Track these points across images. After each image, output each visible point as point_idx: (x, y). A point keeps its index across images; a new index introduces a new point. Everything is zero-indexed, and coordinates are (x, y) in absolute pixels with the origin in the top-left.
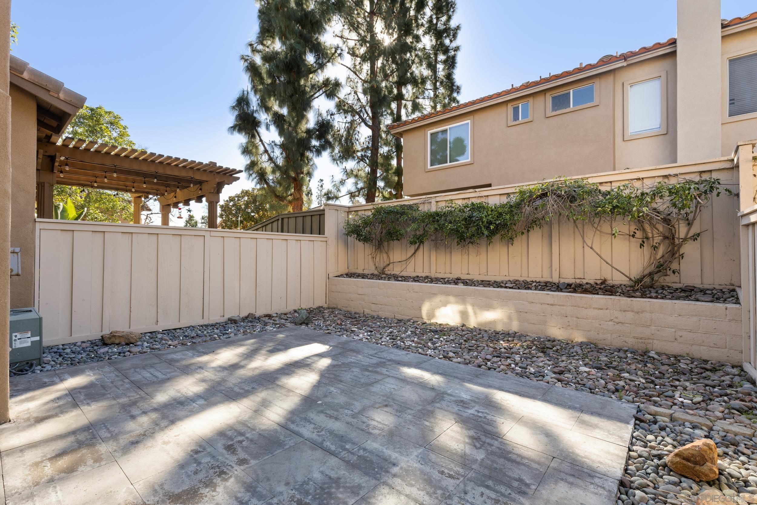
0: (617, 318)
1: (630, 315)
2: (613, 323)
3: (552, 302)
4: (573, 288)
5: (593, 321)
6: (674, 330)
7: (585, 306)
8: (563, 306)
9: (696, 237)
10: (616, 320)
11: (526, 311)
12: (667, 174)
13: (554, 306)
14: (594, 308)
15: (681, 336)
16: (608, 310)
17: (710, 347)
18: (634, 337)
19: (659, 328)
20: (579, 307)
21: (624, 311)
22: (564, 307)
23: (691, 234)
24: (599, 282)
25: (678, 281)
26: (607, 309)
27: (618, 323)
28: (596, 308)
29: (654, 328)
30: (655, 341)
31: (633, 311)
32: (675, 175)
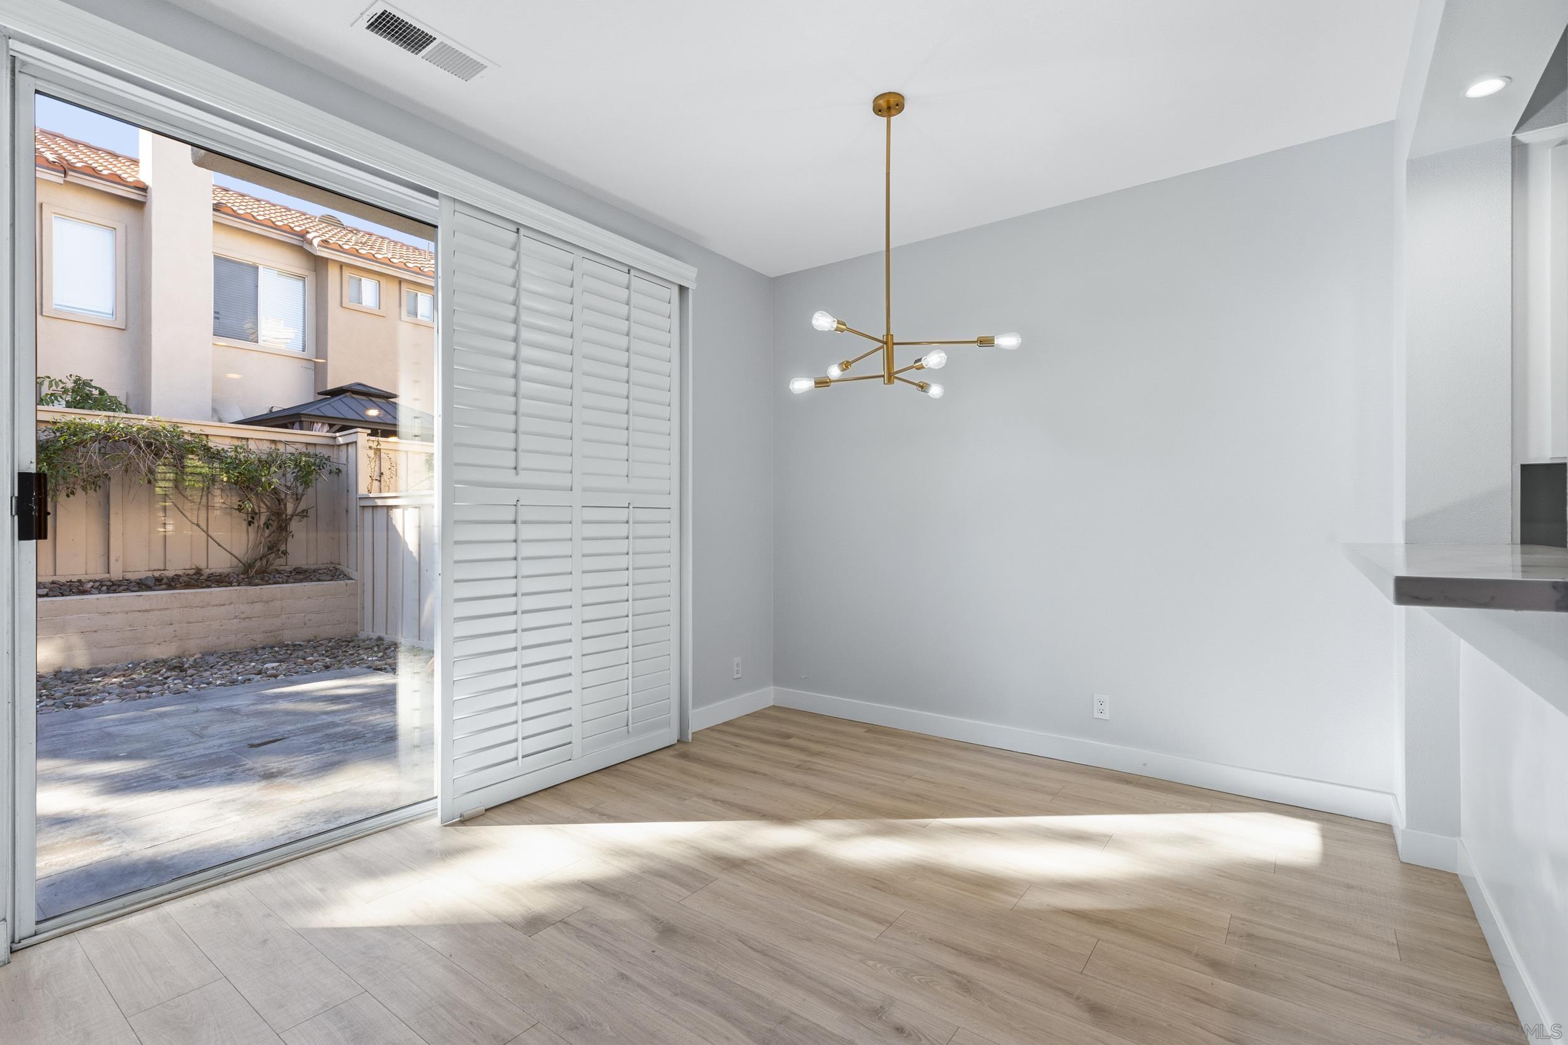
0: (243, 613)
1: (258, 607)
2: (238, 620)
3: (148, 607)
4: (165, 584)
5: (212, 623)
6: (303, 615)
7: (201, 604)
8: (167, 609)
9: (304, 514)
10: (242, 616)
11: (95, 629)
12: (277, 439)
13: (151, 613)
14: (213, 606)
15: (310, 620)
16: (232, 605)
17: (334, 624)
18: (264, 632)
19: (289, 615)
20: (191, 607)
21: (252, 603)
22: (168, 612)
23: (300, 509)
24: (192, 572)
25: (285, 564)
26: (230, 604)
27: (244, 619)
28: (217, 605)
29: (284, 616)
30: (285, 631)
31: (262, 601)
32: (286, 443)
